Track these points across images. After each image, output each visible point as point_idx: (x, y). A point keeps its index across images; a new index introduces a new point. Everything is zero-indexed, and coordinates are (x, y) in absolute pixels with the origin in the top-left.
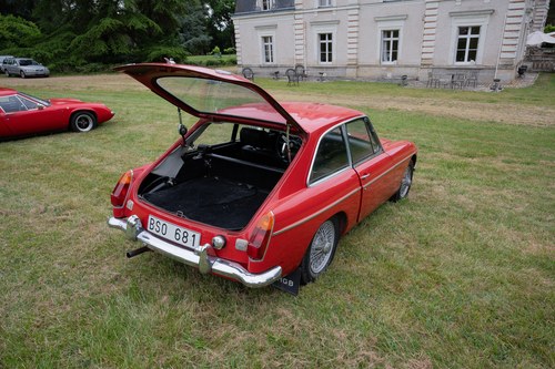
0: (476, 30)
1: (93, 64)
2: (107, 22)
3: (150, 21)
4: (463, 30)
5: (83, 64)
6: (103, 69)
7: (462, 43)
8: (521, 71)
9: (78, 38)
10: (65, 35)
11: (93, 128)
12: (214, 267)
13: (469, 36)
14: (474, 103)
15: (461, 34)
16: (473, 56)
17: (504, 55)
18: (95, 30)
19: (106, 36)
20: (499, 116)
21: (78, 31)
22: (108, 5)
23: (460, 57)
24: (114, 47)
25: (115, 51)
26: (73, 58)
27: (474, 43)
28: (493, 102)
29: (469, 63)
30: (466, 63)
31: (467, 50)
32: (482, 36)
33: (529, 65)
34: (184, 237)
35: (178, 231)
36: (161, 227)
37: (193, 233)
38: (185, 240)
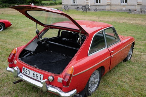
11: (3, 30)
12: (48, 89)
34: (37, 76)
35: (34, 74)
36: (27, 72)
37: (40, 75)
38: (37, 77)
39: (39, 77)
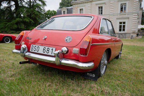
0: (124, 23)
1: (12, 31)
2: (18, 19)
3: (31, 20)
4: (121, 23)
5: (9, 31)
6: (15, 32)
7: (120, 27)
8: (138, 35)
9: (8, 23)
10: (5, 23)
13: (122, 25)
14: (127, 42)
15: (120, 24)
16: (124, 30)
17: (133, 30)
18: (14, 21)
19: (17, 23)
20: (135, 44)
21: (9, 21)
22: (18, 15)
23: (120, 30)
24: (19, 26)
25: (19, 28)
26: (6, 29)
27: (124, 26)
28: (132, 41)
29: (123, 32)
30: (122, 32)
31: (122, 28)
32: (126, 25)
33: (139, 33)
34: (48, 50)
35: (45, 49)
36: (36, 48)
37: (52, 48)
38: (48, 52)
39: (50, 51)
